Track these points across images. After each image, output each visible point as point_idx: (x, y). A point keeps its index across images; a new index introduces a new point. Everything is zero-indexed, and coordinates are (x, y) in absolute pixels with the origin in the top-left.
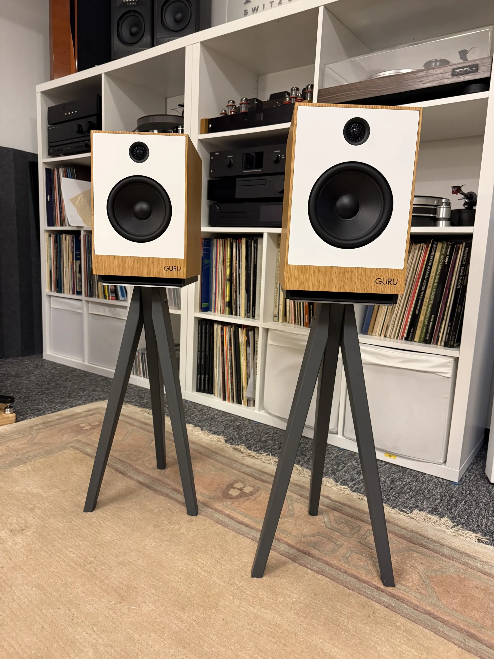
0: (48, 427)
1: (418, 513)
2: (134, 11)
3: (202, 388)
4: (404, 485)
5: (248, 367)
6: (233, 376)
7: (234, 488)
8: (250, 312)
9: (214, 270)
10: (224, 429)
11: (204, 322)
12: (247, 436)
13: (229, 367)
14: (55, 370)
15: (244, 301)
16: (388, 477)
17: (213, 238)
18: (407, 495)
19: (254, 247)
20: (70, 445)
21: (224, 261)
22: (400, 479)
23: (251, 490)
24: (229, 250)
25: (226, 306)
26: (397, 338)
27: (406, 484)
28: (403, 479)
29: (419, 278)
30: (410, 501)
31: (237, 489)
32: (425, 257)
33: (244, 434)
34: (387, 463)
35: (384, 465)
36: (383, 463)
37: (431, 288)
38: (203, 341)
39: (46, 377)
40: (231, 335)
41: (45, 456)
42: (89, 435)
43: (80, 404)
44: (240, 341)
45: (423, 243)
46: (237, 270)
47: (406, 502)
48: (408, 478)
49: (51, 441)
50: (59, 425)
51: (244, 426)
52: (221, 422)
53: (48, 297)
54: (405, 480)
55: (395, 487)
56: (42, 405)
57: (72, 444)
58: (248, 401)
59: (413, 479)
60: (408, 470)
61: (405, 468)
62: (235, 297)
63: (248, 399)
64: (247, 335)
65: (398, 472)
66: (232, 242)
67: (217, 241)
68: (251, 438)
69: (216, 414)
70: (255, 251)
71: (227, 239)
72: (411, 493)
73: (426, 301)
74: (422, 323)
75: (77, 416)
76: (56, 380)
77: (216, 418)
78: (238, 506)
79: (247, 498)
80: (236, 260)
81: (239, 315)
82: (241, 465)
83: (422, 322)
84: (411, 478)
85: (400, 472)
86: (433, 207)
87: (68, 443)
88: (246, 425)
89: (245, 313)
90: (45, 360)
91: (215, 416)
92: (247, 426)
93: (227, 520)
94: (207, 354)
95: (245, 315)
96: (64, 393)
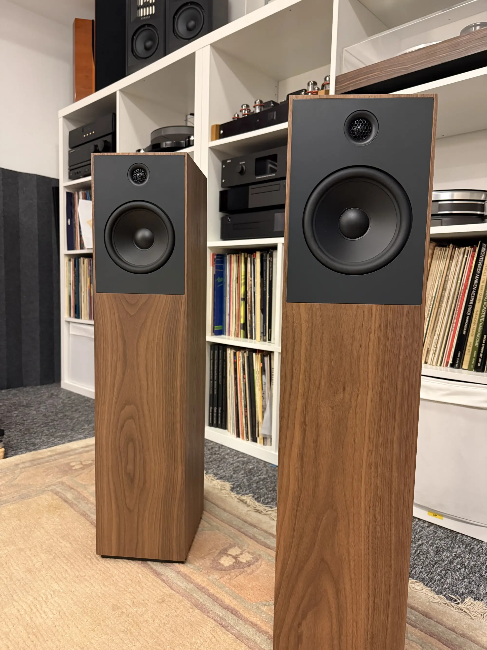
0: (35, 465)
1: (472, 603)
2: (149, 25)
3: (215, 422)
4: (453, 558)
5: (264, 398)
6: (247, 409)
7: (228, 555)
8: (266, 335)
9: (228, 288)
10: (234, 473)
11: (216, 347)
12: (258, 484)
13: (243, 398)
14: (69, 399)
15: (259, 323)
16: (432, 545)
17: (226, 254)
18: (458, 573)
19: (270, 261)
20: (50, 488)
21: (238, 279)
22: (448, 548)
23: (248, 559)
24: (243, 266)
25: (241, 329)
26: (440, 365)
27: (455, 555)
28: (452, 548)
29: (465, 289)
30: (461, 583)
31: (231, 557)
32: (472, 263)
33: (256, 480)
34: (432, 524)
35: (428, 527)
36: (427, 525)
37: (481, 302)
38: (216, 368)
39: (56, 408)
40: (244, 361)
41: (18, 502)
42: (77, 476)
43: (80, 439)
44: (255, 368)
45: (468, 246)
46: (251, 288)
47: (456, 584)
48: (459, 547)
49: (31, 483)
50: (48, 463)
51: (257, 469)
52: (232, 464)
53: (67, 323)
54: (455, 550)
55: (441, 560)
56: (40, 439)
57: (54, 487)
58: (264, 438)
59: (466, 548)
60: (459, 535)
61: (454, 531)
62: (250, 319)
63: (264, 436)
64: (263, 361)
65: (445, 538)
66: (246, 256)
67: (231, 257)
68: (263, 485)
69: (228, 454)
70: (271, 265)
71: (241, 254)
72: (463, 569)
73: (476, 318)
74: (472, 346)
75: (72, 453)
76: (65, 411)
77: (227, 459)
78: (228, 581)
79: (242, 570)
80: (251, 277)
81: (255, 339)
82: (243, 522)
83: (472, 344)
84: (462, 548)
85: (448, 538)
86: (479, 203)
87: (49, 486)
88: (260, 469)
89: (261, 337)
90: (62, 389)
91: (227, 457)
92: (262, 470)
93: (209, 603)
94: (220, 383)
95: (261, 339)
96: (68, 425)
